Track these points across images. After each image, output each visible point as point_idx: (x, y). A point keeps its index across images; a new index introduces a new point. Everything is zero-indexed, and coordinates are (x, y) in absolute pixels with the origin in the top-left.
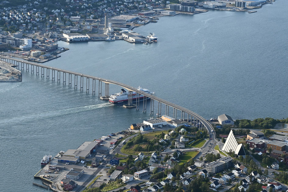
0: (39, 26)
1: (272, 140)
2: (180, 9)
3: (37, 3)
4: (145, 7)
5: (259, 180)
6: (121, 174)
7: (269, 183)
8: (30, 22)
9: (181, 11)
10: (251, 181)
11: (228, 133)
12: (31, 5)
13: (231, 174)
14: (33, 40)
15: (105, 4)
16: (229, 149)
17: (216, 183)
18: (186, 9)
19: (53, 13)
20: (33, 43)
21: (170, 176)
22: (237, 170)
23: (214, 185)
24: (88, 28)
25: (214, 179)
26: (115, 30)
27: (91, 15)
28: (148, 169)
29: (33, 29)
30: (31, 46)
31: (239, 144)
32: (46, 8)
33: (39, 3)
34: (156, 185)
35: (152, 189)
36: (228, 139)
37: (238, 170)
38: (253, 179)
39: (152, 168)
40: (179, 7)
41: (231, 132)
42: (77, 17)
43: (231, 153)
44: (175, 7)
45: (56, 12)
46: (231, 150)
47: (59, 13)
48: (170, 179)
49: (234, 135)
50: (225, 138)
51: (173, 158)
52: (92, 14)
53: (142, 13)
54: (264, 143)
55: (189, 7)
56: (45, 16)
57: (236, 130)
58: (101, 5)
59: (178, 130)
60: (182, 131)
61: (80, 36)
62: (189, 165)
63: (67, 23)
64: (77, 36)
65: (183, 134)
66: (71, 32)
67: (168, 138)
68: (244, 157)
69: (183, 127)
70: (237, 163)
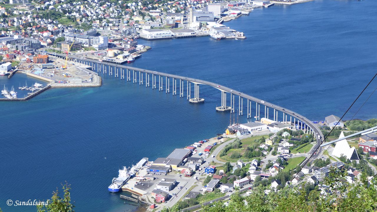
8: (104, 18)
9: (276, 1)
21: (275, 185)
28: (249, 178)
30: (107, 45)
31: (351, 147)
36: (338, 144)
39: (253, 176)
43: (342, 158)
46: (342, 155)
47: (136, 7)
51: (276, 165)
56: (121, 11)
57: (346, 132)
59: (280, 134)
60: (285, 134)
61: (162, 32)
62: (295, 172)
63: (147, 18)
64: (159, 32)
65: (287, 138)
66: (152, 28)
67: (269, 142)
68: (358, 162)
69: (285, 130)
70: (350, 168)
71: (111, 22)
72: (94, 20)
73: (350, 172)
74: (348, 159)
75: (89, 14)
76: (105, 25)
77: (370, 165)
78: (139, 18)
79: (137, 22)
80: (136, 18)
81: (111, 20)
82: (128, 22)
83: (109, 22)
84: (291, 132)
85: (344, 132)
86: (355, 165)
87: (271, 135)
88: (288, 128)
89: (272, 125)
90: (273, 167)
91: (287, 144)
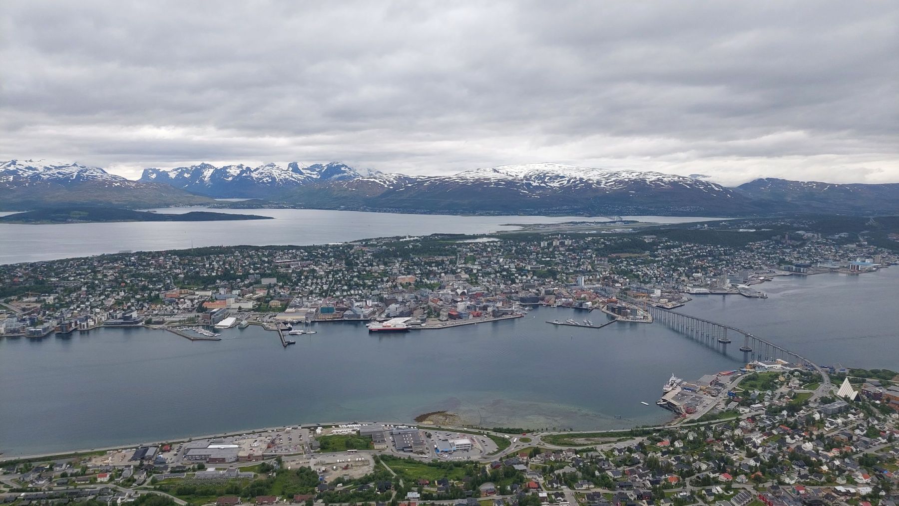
0: (667, 280)
1: (890, 390)
2: (794, 270)
3: (665, 262)
4: (761, 268)
5: (877, 427)
6: (738, 405)
7: (888, 430)
8: (660, 277)
9: (794, 272)
10: (868, 426)
11: (843, 380)
12: (661, 263)
13: (846, 417)
14: (662, 290)
15: (723, 264)
16: (844, 395)
17: (832, 423)
18: (800, 270)
19: (679, 270)
20: (662, 293)
21: (785, 413)
22: (852, 414)
23: (829, 426)
24: (709, 282)
25: (829, 420)
26: (733, 285)
28: (764, 404)
29: (662, 282)
30: (660, 295)
31: (854, 391)
32: (673, 267)
35: (767, 421)
36: (843, 386)
37: (854, 414)
38: (870, 425)
39: (767, 404)
40: (792, 268)
41: (846, 379)
42: (699, 274)
43: (846, 399)
44: (789, 268)
45: (681, 269)
46: (846, 396)
47: (684, 271)
48: (784, 415)
49: (849, 382)
50: (840, 385)
51: (787, 396)
52: (712, 272)
54: (881, 393)
55: (802, 269)
57: (851, 377)
58: (720, 265)
59: (792, 373)
60: (796, 373)
61: (701, 289)
62: (804, 405)
63: (691, 278)
64: (699, 289)
65: (797, 376)
66: (694, 286)
67: (782, 378)
68: (860, 403)
69: (796, 370)
70: (853, 408)
71: (665, 280)
72: (652, 278)
73: (853, 411)
74: (852, 400)
75: (648, 272)
76: (659, 282)
77: (872, 407)
78: (686, 279)
79: (683, 281)
80: (682, 278)
81: (664, 278)
82: (677, 280)
83: (662, 279)
84: (801, 372)
85: (848, 378)
86: (858, 405)
87: (784, 373)
88: (799, 369)
89: (786, 365)
90: (785, 398)
91: (798, 382)
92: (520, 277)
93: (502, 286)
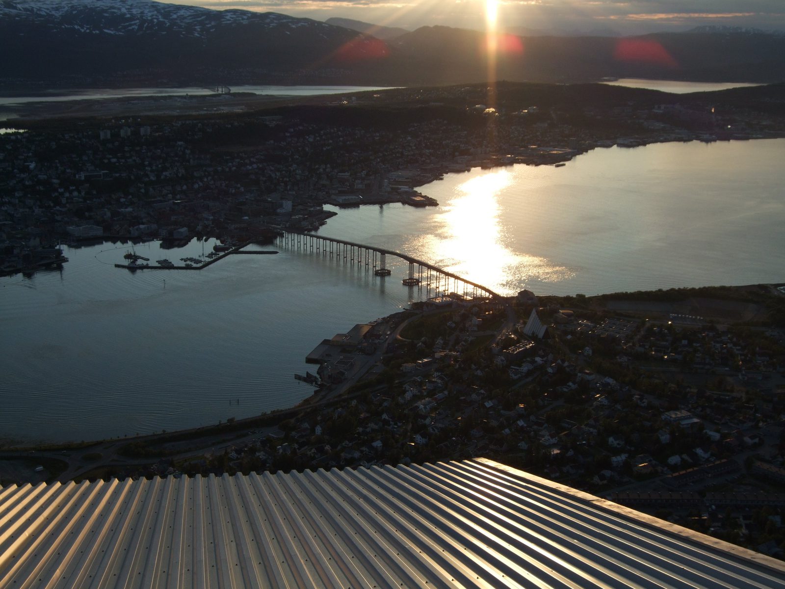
0: (300, 186)
8: (289, 182)
13: (534, 362)
14: (293, 202)
16: (531, 332)
17: (516, 372)
20: (293, 206)
22: (540, 357)
23: (513, 376)
24: (360, 186)
25: (513, 369)
26: (392, 188)
27: (364, 172)
28: (434, 357)
29: (293, 189)
30: (290, 210)
31: (543, 325)
32: (308, 164)
33: (300, 158)
34: (443, 376)
36: (530, 320)
37: (542, 357)
39: (437, 356)
41: (534, 311)
42: (346, 174)
43: (534, 337)
46: (533, 333)
49: (537, 315)
50: (527, 320)
51: (463, 343)
52: (364, 170)
53: (423, 168)
56: (307, 174)
57: (539, 308)
63: (334, 181)
64: (347, 197)
65: (476, 314)
66: (339, 192)
68: (549, 341)
70: (541, 348)
72: (279, 183)
74: (540, 338)
75: (273, 175)
76: (290, 188)
78: (326, 182)
79: (324, 185)
80: (323, 182)
83: (294, 185)
85: (536, 309)
86: (546, 344)
87: (459, 311)
92: (67, 195)
93: (37, 211)
